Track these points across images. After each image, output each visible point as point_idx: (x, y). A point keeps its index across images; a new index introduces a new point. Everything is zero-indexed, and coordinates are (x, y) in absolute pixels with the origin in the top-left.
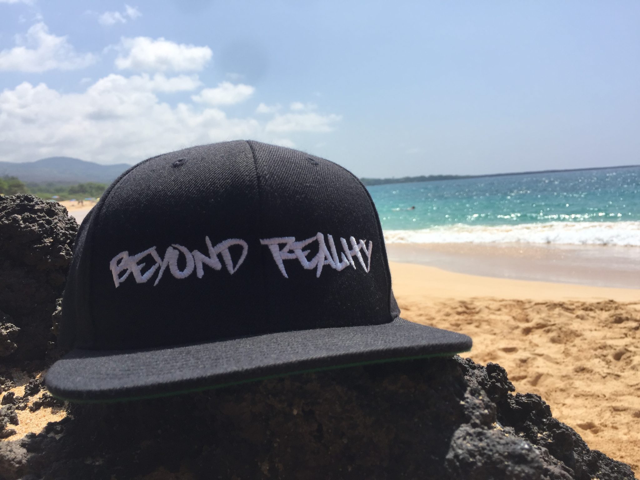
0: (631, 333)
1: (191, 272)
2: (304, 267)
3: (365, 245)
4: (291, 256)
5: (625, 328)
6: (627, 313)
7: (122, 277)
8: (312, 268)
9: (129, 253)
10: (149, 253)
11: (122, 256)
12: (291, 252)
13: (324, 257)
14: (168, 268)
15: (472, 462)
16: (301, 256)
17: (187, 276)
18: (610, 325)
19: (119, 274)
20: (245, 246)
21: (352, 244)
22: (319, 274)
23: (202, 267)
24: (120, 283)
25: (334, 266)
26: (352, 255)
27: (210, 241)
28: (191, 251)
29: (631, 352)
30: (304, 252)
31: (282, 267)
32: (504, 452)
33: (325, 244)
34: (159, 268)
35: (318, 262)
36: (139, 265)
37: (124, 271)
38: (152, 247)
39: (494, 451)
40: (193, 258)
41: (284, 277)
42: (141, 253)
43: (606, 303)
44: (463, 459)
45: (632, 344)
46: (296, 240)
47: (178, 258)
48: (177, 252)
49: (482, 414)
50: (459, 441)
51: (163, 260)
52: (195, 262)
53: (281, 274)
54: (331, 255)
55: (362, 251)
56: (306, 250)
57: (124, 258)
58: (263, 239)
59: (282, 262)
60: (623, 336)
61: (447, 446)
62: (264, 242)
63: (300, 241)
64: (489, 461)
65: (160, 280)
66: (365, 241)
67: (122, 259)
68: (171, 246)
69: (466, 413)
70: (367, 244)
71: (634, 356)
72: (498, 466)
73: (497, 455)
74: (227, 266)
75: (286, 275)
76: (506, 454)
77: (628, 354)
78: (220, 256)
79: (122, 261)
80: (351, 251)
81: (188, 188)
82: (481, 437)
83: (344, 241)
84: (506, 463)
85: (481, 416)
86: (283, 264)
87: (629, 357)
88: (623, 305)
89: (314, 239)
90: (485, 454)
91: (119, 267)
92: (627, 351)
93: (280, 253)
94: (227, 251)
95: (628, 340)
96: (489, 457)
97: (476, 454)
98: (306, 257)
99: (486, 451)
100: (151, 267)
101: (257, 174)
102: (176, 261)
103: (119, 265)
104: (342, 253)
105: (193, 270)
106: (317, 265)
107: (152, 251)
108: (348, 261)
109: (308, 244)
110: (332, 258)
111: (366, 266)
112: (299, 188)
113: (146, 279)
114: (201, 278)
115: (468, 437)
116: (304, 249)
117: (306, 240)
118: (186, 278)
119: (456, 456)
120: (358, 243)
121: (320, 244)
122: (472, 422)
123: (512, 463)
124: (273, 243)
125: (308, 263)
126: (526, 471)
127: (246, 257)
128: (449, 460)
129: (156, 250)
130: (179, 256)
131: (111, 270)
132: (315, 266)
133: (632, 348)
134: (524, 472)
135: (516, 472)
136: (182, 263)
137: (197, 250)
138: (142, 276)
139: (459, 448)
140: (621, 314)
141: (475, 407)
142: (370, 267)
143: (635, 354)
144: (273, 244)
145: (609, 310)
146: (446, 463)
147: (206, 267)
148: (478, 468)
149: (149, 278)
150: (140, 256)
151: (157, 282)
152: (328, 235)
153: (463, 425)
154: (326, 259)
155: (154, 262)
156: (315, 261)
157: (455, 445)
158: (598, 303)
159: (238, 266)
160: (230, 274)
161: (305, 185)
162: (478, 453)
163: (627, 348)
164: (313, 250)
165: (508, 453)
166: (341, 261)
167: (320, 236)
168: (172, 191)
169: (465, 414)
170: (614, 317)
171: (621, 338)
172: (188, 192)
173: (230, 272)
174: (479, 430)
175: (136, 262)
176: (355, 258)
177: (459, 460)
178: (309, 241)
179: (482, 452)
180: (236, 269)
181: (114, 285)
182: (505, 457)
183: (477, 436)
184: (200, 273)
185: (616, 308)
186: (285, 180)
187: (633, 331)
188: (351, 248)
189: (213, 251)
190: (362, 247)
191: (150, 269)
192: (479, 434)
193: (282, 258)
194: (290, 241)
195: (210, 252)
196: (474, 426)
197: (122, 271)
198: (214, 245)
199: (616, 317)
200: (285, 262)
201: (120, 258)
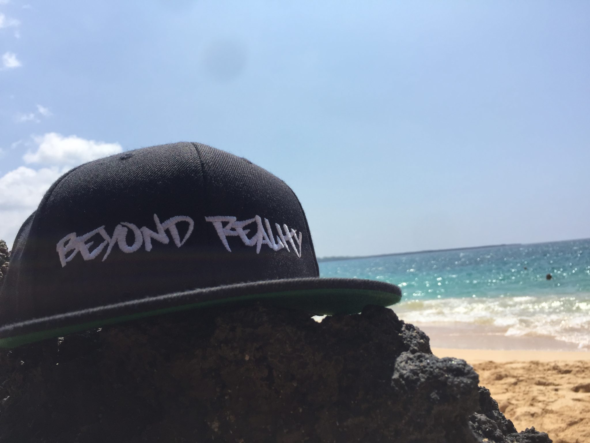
0: (511, 388)
1: (140, 246)
2: (245, 244)
3: (296, 234)
4: (233, 233)
5: (505, 384)
6: (505, 371)
7: (69, 257)
8: (252, 246)
9: (77, 234)
10: (98, 232)
11: (70, 238)
12: (233, 229)
13: (263, 237)
14: (116, 245)
15: (416, 379)
16: (243, 234)
17: (135, 250)
18: (492, 382)
19: (66, 254)
20: (192, 223)
21: (286, 231)
22: (258, 250)
23: (150, 242)
24: (67, 263)
25: (271, 246)
26: (286, 240)
27: (158, 218)
28: (139, 227)
29: (513, 404)
30: (245, 231)
31: (225, 242)
32: (444, 367)
33: (262, 226)
34: (108, 245)
35: (257, 241)
36: (87, 244)
37: (72, 251)
38: (101, 226)
39: (435, 367)
40: (141, 234)
41: (227, 250)
42: (90, 233)
43: (486, 363)
44: (408, 377)
45: (513, 397)
46: (237, 220)
47: (127, 235)
48: (126, 229)
49: (419, 343)
50: (403, 364)
51: (111, 238)
52: (144, 237)
53: (225, 248)
54: (268, 236)
55: (293, 237)
56: (247, 229)
57: (71, 239)
58: (207, 216)
59: (225, 238)
60: (505, 391)
61: (392, 370)
62: (208, 219)
63: (241, 221)
64: (431, 376)
65: (109, 256)
66: (296, 230)
67: (69, 240)
68: (120, 224)
69: (405, 342)
70: (297, 233)
71: (516, 408)
72: (440, 379)
73: (437, 370)
74: (174, 240)
75: (229, 249)
76: (445, 368)
77: (511, 407)
78: (168, 232)
79: (70, 241)
80: (285, 236)
81: (136, 174)
82: (421, 359)
83: (278, 226)
84: (446, 376)
85: (418, 344)
86: (226, 240)
87: (512, 410)
88: (501, 364)
89: (252, 220)
90: (427, 371)
91: (66, 248)
92: (510, 403)
93: (223, 230)
94: (174, 226)
95: (509, 395)
96: (431, 373)
97: (419, 372)
98: (246, 235)
99: (427, 369)
100: (100, 245)
101: (201, 162)
102: (125, 237)
103: (66, 246)
104: (277, 236)
105: (141, 244)
106: (256, 243)
107: (101, 231)
108: (282, 244)
109: (248, 224)
110: (269, 239)
111: (298, 252)
112: (238, 177)
113: (94, 255)
114: (149, 251)
115: (409, 361)
116: (244, 228)
117: (246, 220)
118: (134, 252)
119: (401, 376)
120: (290, 231)
121: (258, 226)
122: (411, 349)
123: (452, 375)
124: (216, 220)
125: (248, 240)
126: (465, 381)
127: (192, 232)
128: (394, 380)
129: (105, 229)
130: (127, 233)
131: (58, 252)
132: (255, 244)
133: (514, 402)
134: (463, 382)
135: (456, 383)
136: (130, 239)
137: (146, 226)
138: (90, 253)
139: (403, 370)
140: (500, 372)
141: (412, 337)
142: (301, 253)
143: (517, 406)
144: (217, 222)
145: (490, 369)
146: (393, 383)
147: (154, 241)
148: (422, 383)
149: (97, 255)
150: (88, 236)
151: (105, 257)
152: (265, 218)
153: (403, 353)
154: (264, 239)
155: (103, 240)
156: (254, 239)
157: (399, 368)
158: (480, 364)
159: (184, 240)
160: (177, 247)
161: (243, 175)
162: (421, 371)
163: (509, 401)
164: (252, 230)
165: (447, 367)
166: (277, 243)
167: (258, 219)
168: (120, 177)
169: (404, 344)
170: (495, 375)
171: (504, 393)
172: (137, 177)
173: (177, 246)
174: (418, 354)
175: (84, 242)
176: (288, 242)
177: (404, 379)
178: (249, 221)
179: (424, 370)
180: (183, 243)
181: (61, 265)
182: (444, 371)
183: (417, 359)
184: (149, 247)
185: (496, 367)
186: (226, 169)
187: (512, 386)
188: (284, 234)
189: (161, 227)
190: (293, 236)
191: (98, 246)
192: (419, 357)
193: (225, 234)
194: (232, 220)
195: (158, 228)
196: (413, 352)
197: (69, 252)
198: (162, 222)
199: (497, 375)
200: (228, 238)
201: (68, 239)
